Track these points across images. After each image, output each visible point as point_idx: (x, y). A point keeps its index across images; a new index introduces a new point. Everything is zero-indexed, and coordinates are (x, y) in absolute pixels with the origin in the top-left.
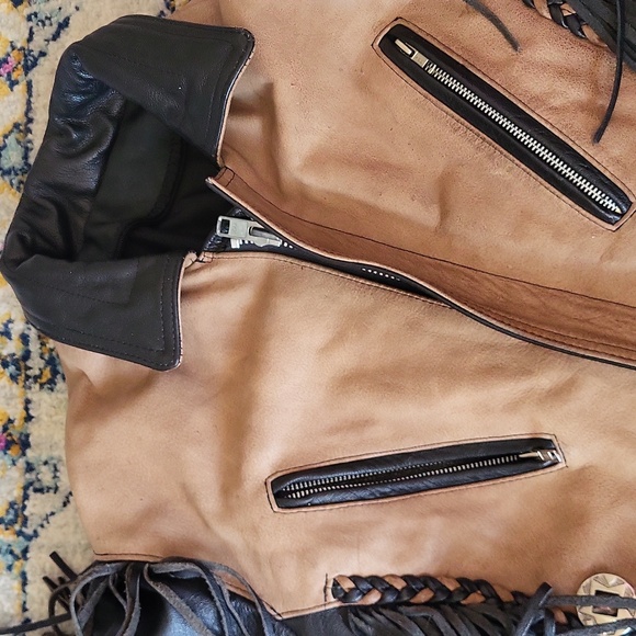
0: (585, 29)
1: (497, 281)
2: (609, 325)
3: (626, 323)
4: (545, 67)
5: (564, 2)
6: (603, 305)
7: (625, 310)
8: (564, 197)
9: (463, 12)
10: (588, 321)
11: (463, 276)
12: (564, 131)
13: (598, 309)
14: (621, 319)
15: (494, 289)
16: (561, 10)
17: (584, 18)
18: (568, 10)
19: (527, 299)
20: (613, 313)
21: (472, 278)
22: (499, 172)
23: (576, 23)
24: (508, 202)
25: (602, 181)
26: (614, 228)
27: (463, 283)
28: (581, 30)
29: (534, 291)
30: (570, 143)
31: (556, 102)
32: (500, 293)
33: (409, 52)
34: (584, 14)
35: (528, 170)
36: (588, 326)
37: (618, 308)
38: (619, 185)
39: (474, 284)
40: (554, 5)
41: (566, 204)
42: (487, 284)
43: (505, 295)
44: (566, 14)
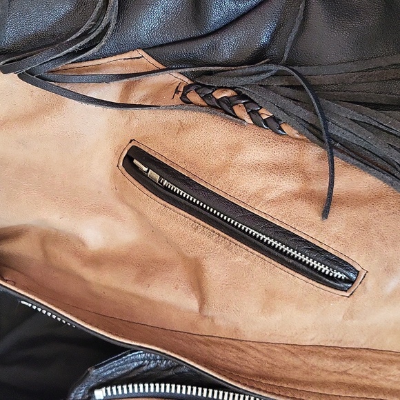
0: (283, 126)
1: (259, 347)
2: (365, 373)
3: (379, 369)
4: (256, 167)
5: (261, 108)
6: (355, 353)
7: (376, 355)
8: (298, 275)
9: (179, 129)
10: (345, 372)
11: (230, 349)
12: (284, 221)
13: (352, 358)
14: (373, 365)
15: (259, 356)
16: (260, 115)
17: (281, 118)
18: (265, 114)
19: (289, 359)
20: (365, 360)
21: (238, 349)
22: (239, 259)
23: (276, 123)
24: (252, 284)
25: (328, 258)
26: (348, 294)
27: (231, 355)
28: (280, 129)
29: (293, 351)
30: (292, 230)
31: (272, 195)
32: (265, 359)
33: (145, 169)
34: (280, 115)
35: (262, 256)
36: (345, 378)
37: (369, 354)
38: (343, 258)
39: (241, 355)
40: (252, 111)
41: (300, 279)
42: (252, 352)
43: (270, 360)
44: (264, 117)
